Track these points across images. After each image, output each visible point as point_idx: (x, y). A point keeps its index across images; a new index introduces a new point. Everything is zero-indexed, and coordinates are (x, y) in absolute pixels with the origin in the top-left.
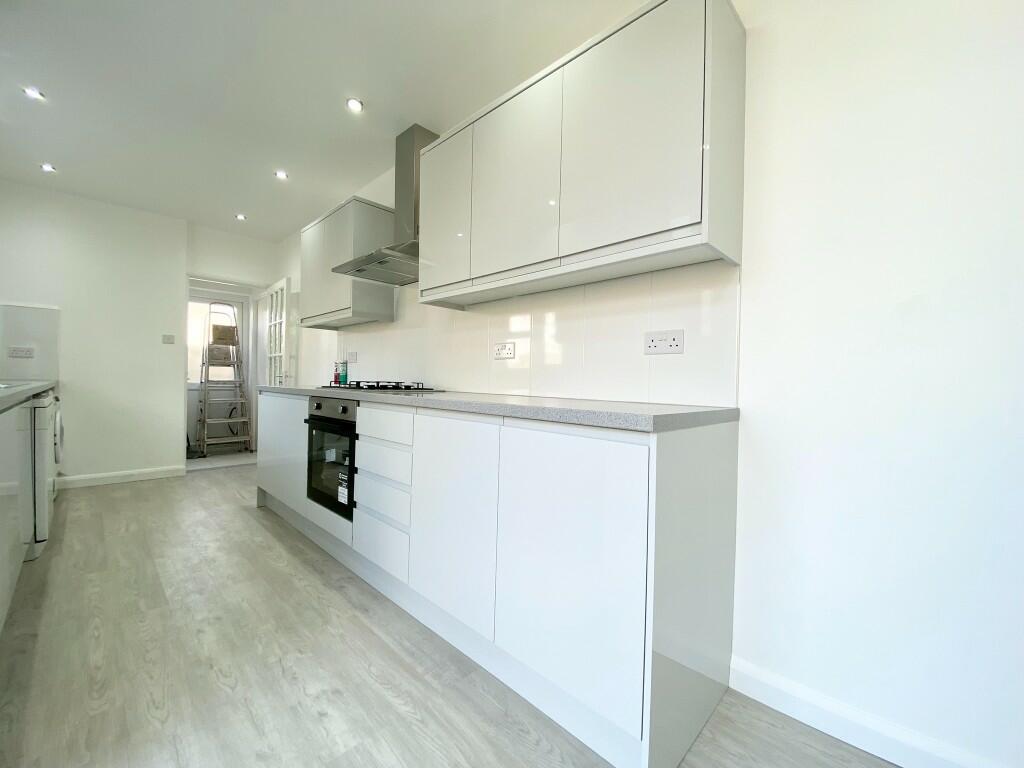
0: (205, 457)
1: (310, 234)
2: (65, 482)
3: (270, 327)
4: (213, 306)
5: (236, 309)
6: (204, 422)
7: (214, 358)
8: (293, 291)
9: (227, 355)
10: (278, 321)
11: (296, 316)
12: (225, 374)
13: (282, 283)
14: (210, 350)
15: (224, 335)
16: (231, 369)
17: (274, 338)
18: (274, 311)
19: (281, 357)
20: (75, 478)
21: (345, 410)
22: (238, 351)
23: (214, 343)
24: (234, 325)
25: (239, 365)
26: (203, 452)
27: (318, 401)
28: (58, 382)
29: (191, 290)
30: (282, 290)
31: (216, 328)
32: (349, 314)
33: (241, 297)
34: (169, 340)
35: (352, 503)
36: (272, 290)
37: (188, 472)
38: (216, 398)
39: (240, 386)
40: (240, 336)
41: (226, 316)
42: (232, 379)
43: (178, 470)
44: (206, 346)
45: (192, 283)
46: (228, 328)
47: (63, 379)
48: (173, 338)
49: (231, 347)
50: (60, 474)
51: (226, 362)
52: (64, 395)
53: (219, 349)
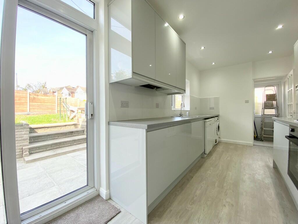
0: (263, 141)
2: (221, 140)
3: (288, 92)
4: (266, 88)
5: (275, 87)
6: (263, 129)
7: (267, 106)
9: (272, 105)
10: (291, 89)
12: (271, 112)
14: (265, 103)
15: (271, 98)
16: (274, 110)
17: (290, 96)
18: (289, 84)
19: (292, 104)
20: (223, 139)
22: (276, 103)
23: (267, 101)
24: (275, 93)
25: (277, 108)
26: (262, 139)
27: (292, 128)
28: (219, 115)
29: (254, 84)
30: (292, 75)
31: (267, 96)
33: (278, 82)
34: (247, 102)
36: (288, 77)
37: (254, 145)
40: (278, 97)
41: (271, 90)
42: (275, 114)
43: (250, 144)
44: (264, 102)
45: (255, 82)
46: (272, 95)
47: (221, 114)
48: (248, 101)
49: (274, 102)
50: (220, 138)
51: (272, 107)
52: (220, 118)
53: (269, 103)
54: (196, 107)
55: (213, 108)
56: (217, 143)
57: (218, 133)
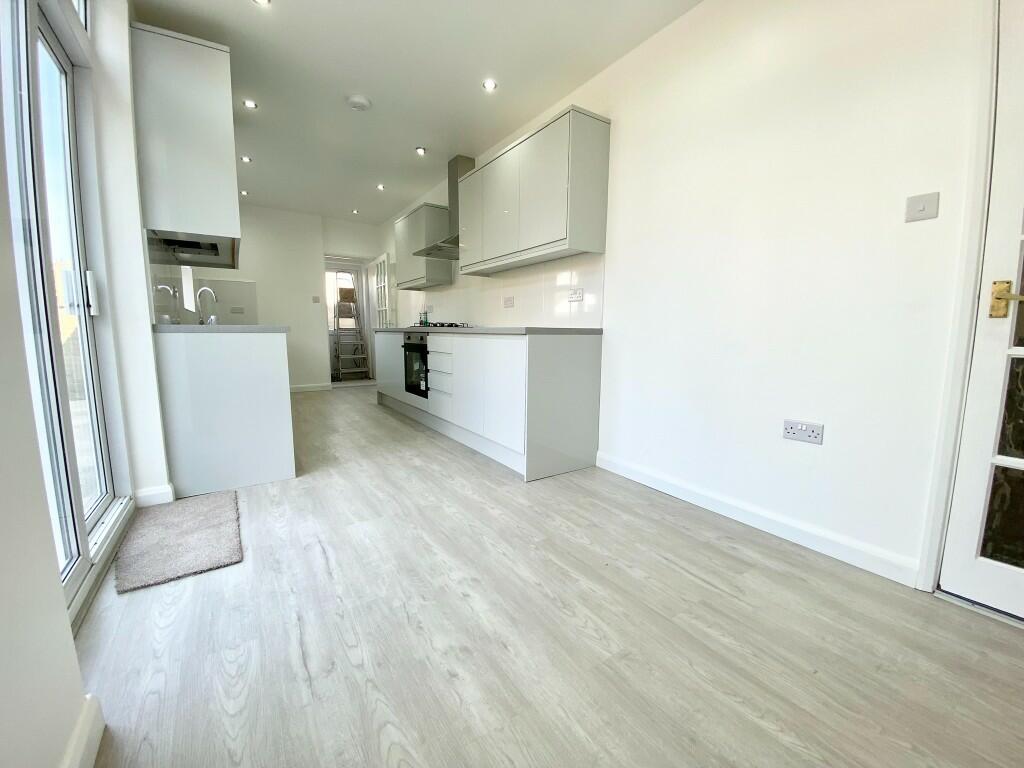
0: (342, 380)
1: (400, 225)
3: (378, 289)
5: (353, 276)
6: (339, 357)
8: (392, 262)
9: (350, 310)
10: (383, 284)
11: (394, 280)
12: (348, 323)
13: (384, 257)
14: (339, 306)
16: (353, 319)
17: (381, 297)
18: (379, 277)
19: (386, 310)
21: (422, 338)
22: (357, 307)
23: (341, 301)
25: (358, 317)
26: (341, 378)
27: (408, 334)
29: (326, 264)
30: (384, 262)
32: (424, 281)
33: (356, 267)
34: (316, 300)
35: (427, 389)
36: (377, 262)
37: (334, 388)
38: (344, 340)
39: (359, 332)
40: (357, 296)
41: (347, 281)
42: (354, 327)
43: (328, 388)
44: (336, 302)
45: (326, 259)
48: (318, 298)
49: (352, 305)
51: (349, 316)
53: (344, 305)
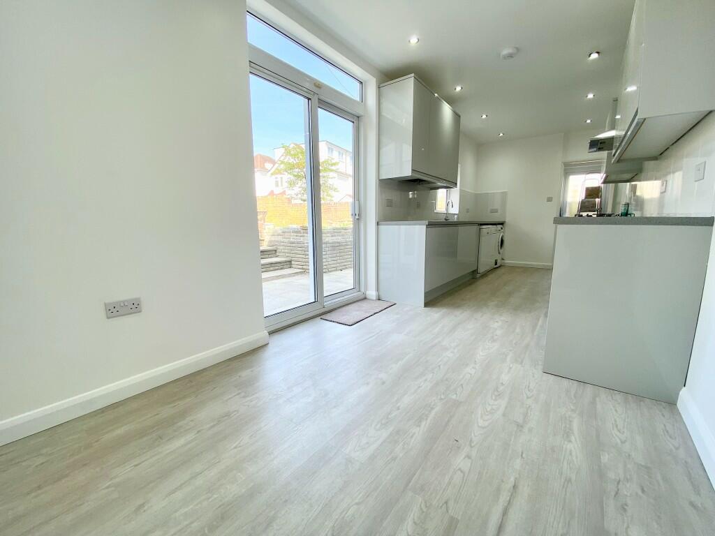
2: (505, 263)
7: (585, 207)
9: (594, 205)
14: (583, 203)
15: (593, 193)
20: (508, 262)
22: (601, 202)
23: (586, 198)
24: (600, 186)
28: (505, 222)
29: (565, 170)
31: (588, 189)
44: (581, 201)
46: (596, 188)
47: (507, 220)
48: (552, 198)
49: (597, 200)
50: (503, 259)
51: (593, 209)
52: (507, 227)
53: (588, 201)
54: (468, 209)
55: (496, 211)
56: (497, 267)
57: (501, 251)
